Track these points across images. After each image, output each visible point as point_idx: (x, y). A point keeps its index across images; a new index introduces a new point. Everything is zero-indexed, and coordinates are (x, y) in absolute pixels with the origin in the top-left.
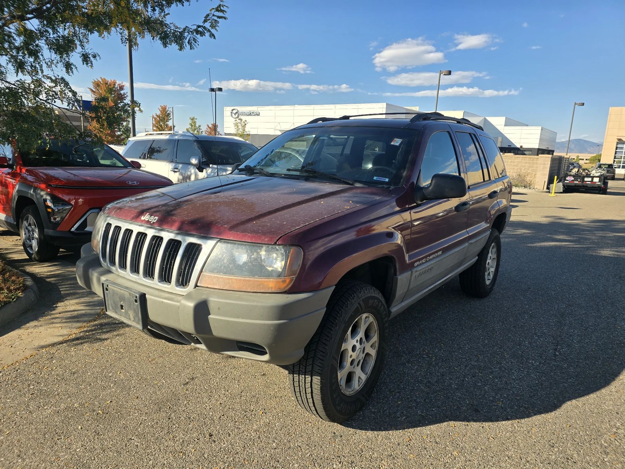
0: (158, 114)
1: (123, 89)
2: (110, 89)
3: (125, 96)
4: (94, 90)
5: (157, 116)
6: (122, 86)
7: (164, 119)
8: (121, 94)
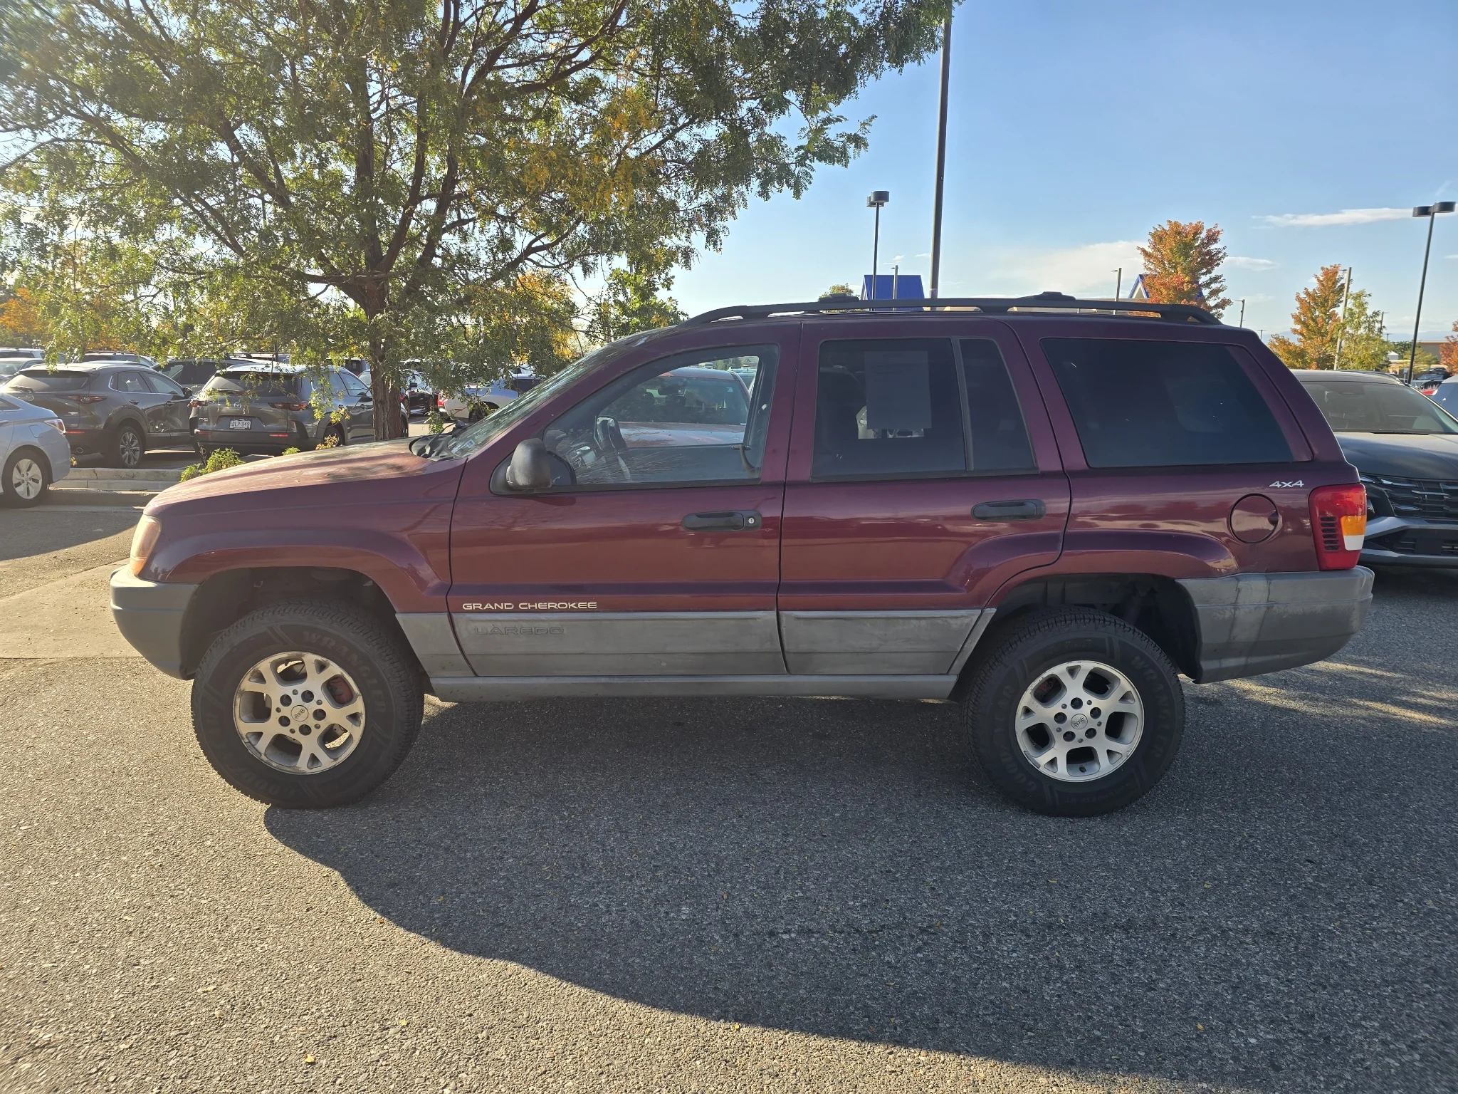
0: (1310, 290)
1: (1215, 241)
2: (1185, 244)
3: (1220, 255)
4: (1149, 250)
5: (1308, 293)
6: (1214, 234)
7: (1326, 301)
8: (1209, 253)
